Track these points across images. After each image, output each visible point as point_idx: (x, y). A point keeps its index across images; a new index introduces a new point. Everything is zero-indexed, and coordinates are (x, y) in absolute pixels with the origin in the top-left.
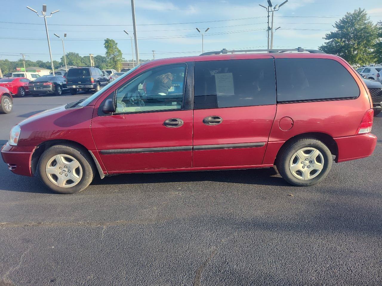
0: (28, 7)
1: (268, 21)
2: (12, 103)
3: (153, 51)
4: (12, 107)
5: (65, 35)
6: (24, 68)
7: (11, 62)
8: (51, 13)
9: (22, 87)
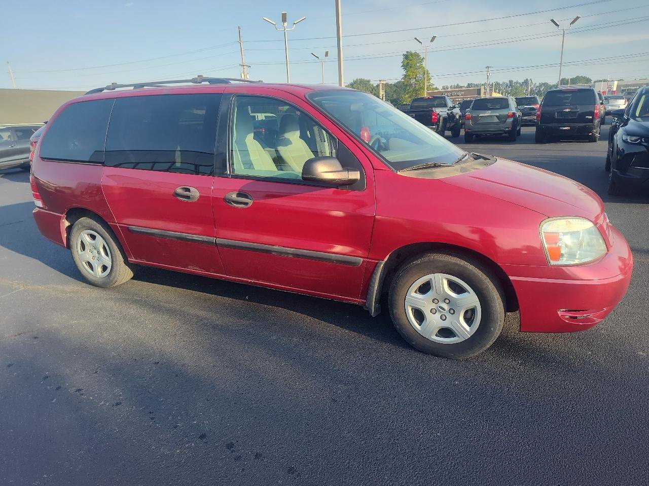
0: (264, 18)
8: (294, 24)
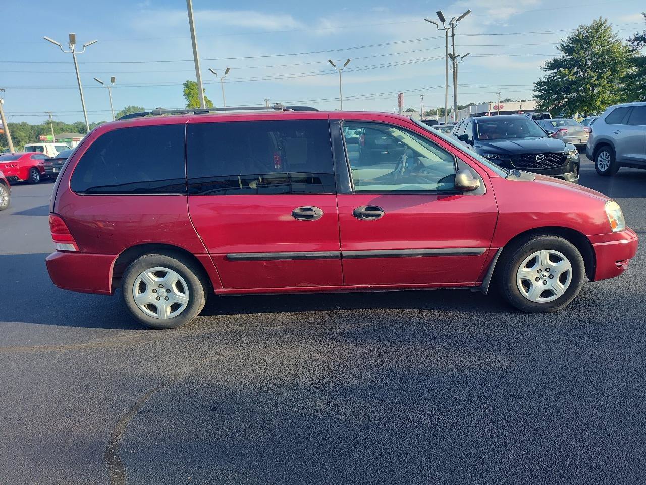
0: (45, 37)
1: (453, 44)
2: (9, 194)
3: (266, 100)
4: (9, 200)
5: (113, 80)
6: (52, 135)
7: (32, 126)
9: (35, 168)
